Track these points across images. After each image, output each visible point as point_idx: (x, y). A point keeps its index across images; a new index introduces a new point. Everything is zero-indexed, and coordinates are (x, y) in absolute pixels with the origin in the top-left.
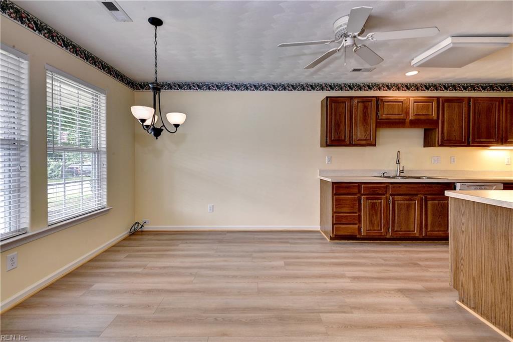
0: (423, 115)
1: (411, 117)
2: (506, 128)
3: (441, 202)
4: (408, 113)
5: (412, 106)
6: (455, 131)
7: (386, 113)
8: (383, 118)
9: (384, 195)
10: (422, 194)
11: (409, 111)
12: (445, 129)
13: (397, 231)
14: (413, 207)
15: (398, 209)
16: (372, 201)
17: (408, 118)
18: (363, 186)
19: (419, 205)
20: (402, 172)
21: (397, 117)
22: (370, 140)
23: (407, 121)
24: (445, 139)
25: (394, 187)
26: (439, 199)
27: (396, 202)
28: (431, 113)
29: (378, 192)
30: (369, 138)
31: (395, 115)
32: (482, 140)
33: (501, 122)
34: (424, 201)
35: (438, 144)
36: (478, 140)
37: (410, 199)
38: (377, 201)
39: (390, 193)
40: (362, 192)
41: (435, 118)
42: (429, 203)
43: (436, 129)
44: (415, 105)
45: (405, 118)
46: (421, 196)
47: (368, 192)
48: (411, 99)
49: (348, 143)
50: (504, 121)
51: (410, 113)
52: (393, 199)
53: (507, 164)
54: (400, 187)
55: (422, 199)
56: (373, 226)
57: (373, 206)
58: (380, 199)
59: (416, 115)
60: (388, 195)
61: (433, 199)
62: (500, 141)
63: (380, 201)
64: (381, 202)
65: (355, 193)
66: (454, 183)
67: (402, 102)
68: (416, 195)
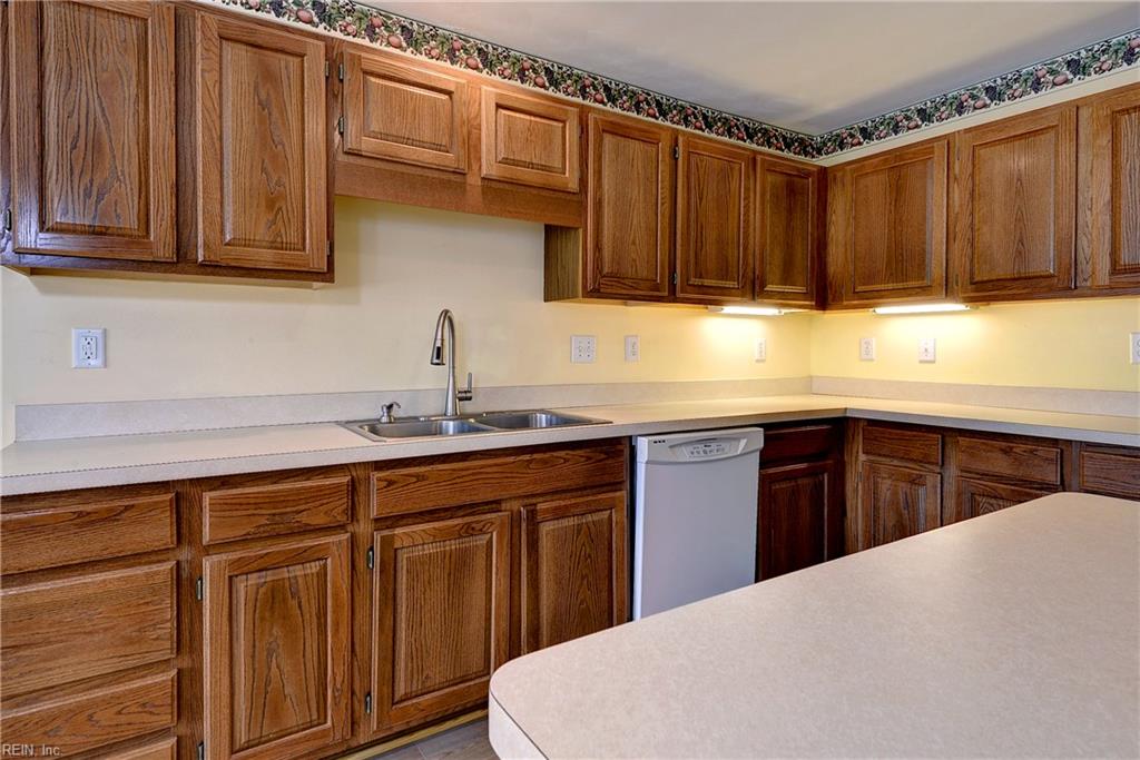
0: (531, 165)
1: (489, 166)
2: (763, 247)
3: (589, 518)
4: (472, 146)
5: (489, 123)
6: (634, 243)
7: (375, 127)
8: (364, 147)
9: (342, 527)
10: (516, 498)
11: (480, 139)
12: (606, 232)
13: (407, 698)
14: (480, 562)
15: (411, 588)
16: (270, 576)
17: (475, 167)
18: (207, 497)
19: (506, 549)
20: (465, 396)
21: (427, 156)
22: (304, 249)
23: (473, 180)
24: (606, 270)
25: (390, 483)
26: (577, 511)
27: (403, 557)
28: (557, 164)
29: (304, 518)
30: (293, 237)
31: (421, 144)
32: (707, 282)
33: (751, 230)
34: (524, 525)
35: (584, 287)
36: (698, 282)
37: (470, 531)
38: (298, 571)
39: (374, 514)
40: (206, 538)
41: (574, 186)
42: (546, 528)
43: (577, 229)
44: (501, 121)
45: (463, 166)
46: (515, 505)
47: (239, 532)
48: (484, 88)
49: (165, 251)
50: (758, 225)
51: (484, 148)
52: (387, 542)
53: (758, 361)
54: (420, 478)
55: (515, 520)
56: (276, 715)
57: (274, 602)
58: (319, 555)
59: (506, 161)
60: (363, 528)
61: (559, 514)
62: (748, 287)
63: (314, 567)
64: (323, 573)
65: (158, 545)
66: (630, 437)
67: (449, 93)
68: (494, 505)
